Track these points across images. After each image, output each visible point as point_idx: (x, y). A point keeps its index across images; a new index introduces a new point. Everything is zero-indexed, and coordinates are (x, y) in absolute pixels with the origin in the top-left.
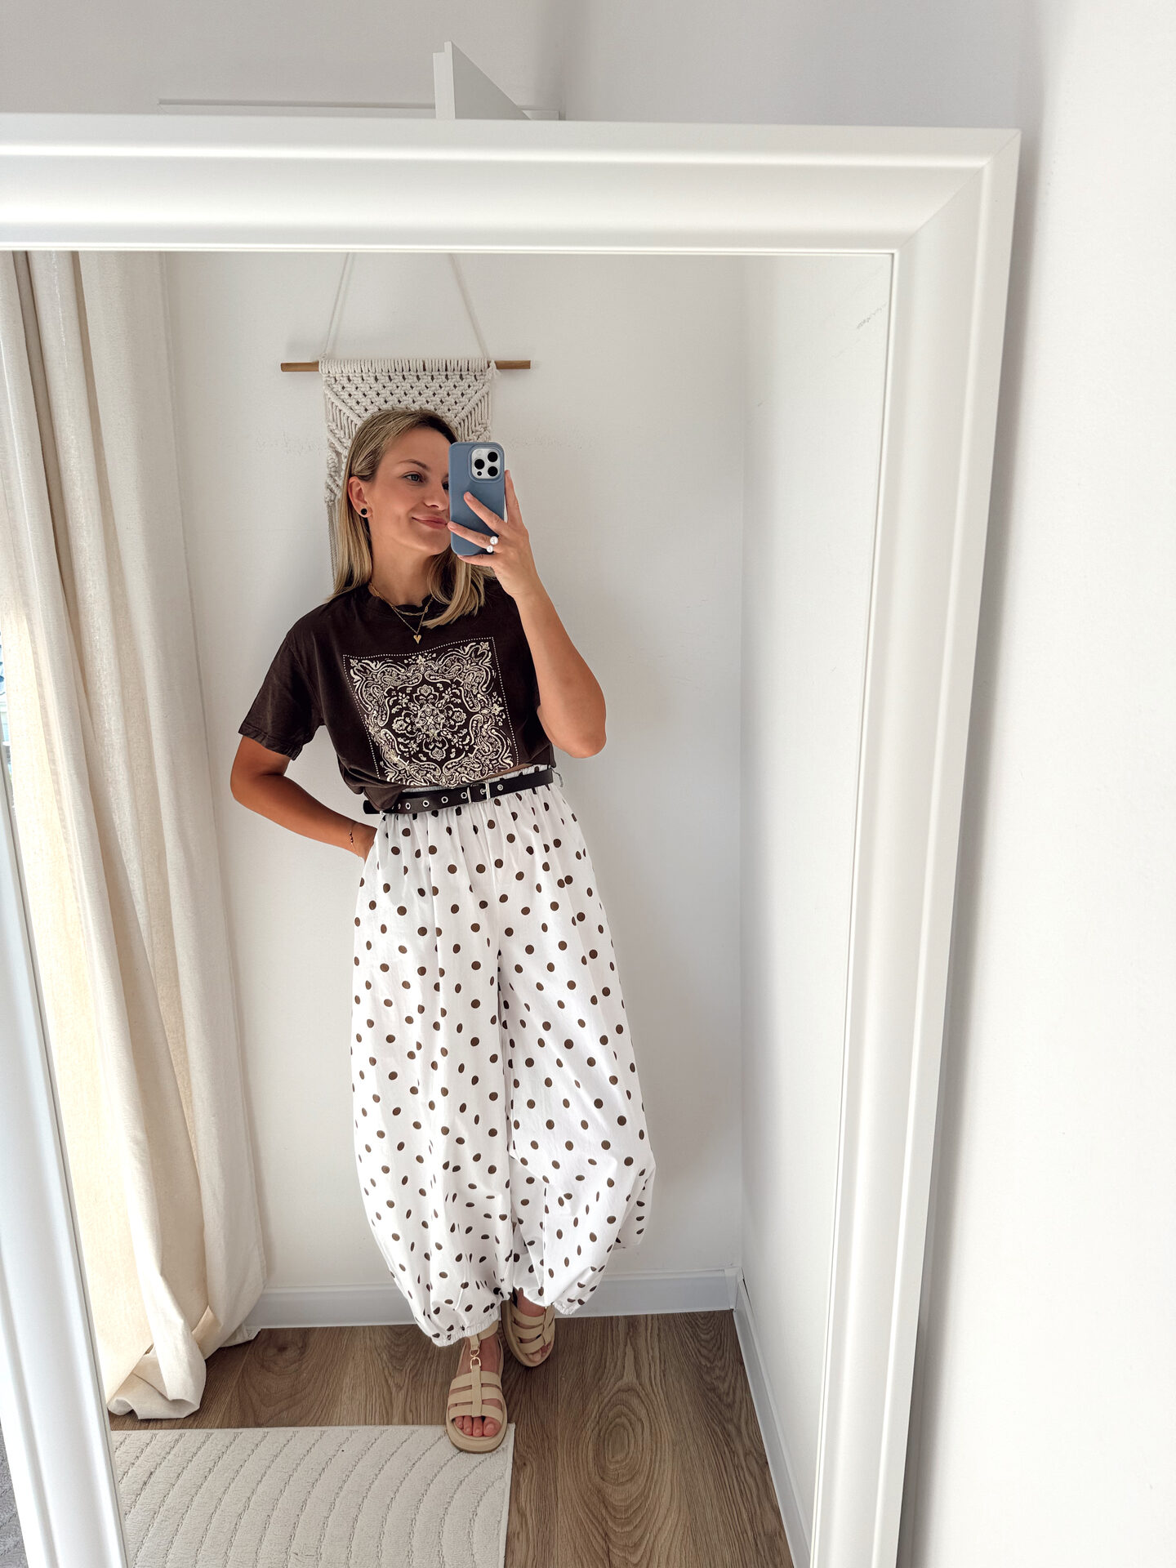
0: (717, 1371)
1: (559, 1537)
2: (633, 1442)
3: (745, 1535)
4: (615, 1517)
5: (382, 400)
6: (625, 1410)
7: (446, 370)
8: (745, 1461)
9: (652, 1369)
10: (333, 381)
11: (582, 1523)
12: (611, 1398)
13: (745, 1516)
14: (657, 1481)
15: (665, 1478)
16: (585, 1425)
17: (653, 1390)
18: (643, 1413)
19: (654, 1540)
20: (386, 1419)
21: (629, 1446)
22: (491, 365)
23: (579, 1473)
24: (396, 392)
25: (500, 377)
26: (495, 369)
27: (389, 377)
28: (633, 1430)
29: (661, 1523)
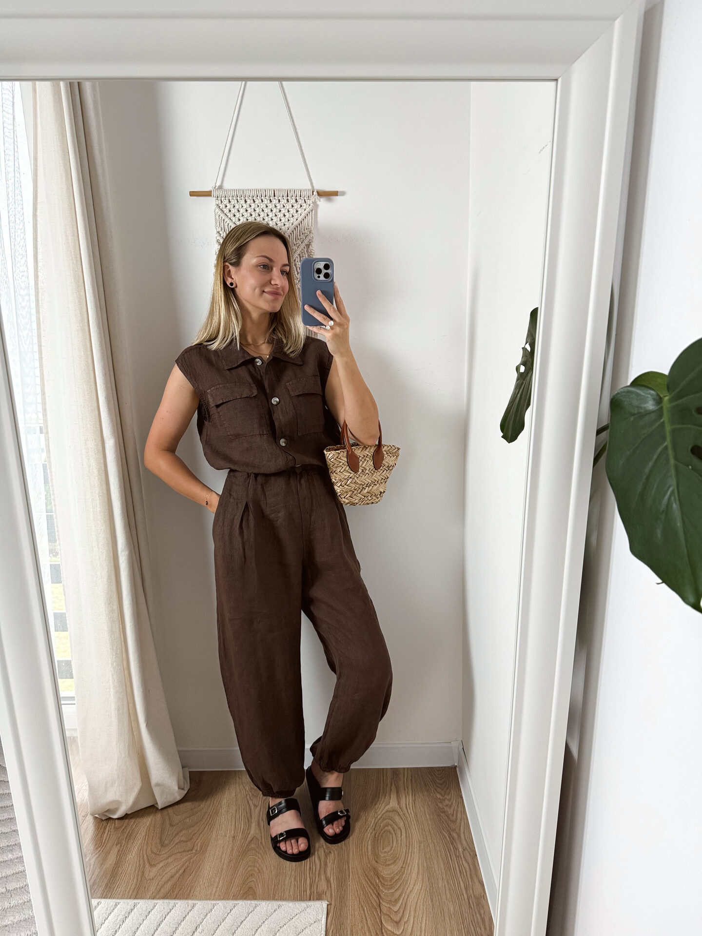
0: (447, 802)
1: (350, 895)
2: (395, 841)
3: (462, 896)
4: (384, 884)
5: (249, 215)
6: (391, 822)
7: (288, 196)
8: (463, 854)
9: (407, 800)
10: (220, 201)
11: (364, 887)
12: (383, 815)
14: (409, 864)
15: (414, 863)
16: (367, 831)
17: (408, 811)
18: (401, 825)
19: (408, 898)
20: (247, 825)
21: (392, 843)
22: (314, 193)
23: (363, 858)
24: (257, 209)
25: (320, 201)
26: (317, 196)
27: (254, 200)
28: (395, 834)
29: (411, 889)
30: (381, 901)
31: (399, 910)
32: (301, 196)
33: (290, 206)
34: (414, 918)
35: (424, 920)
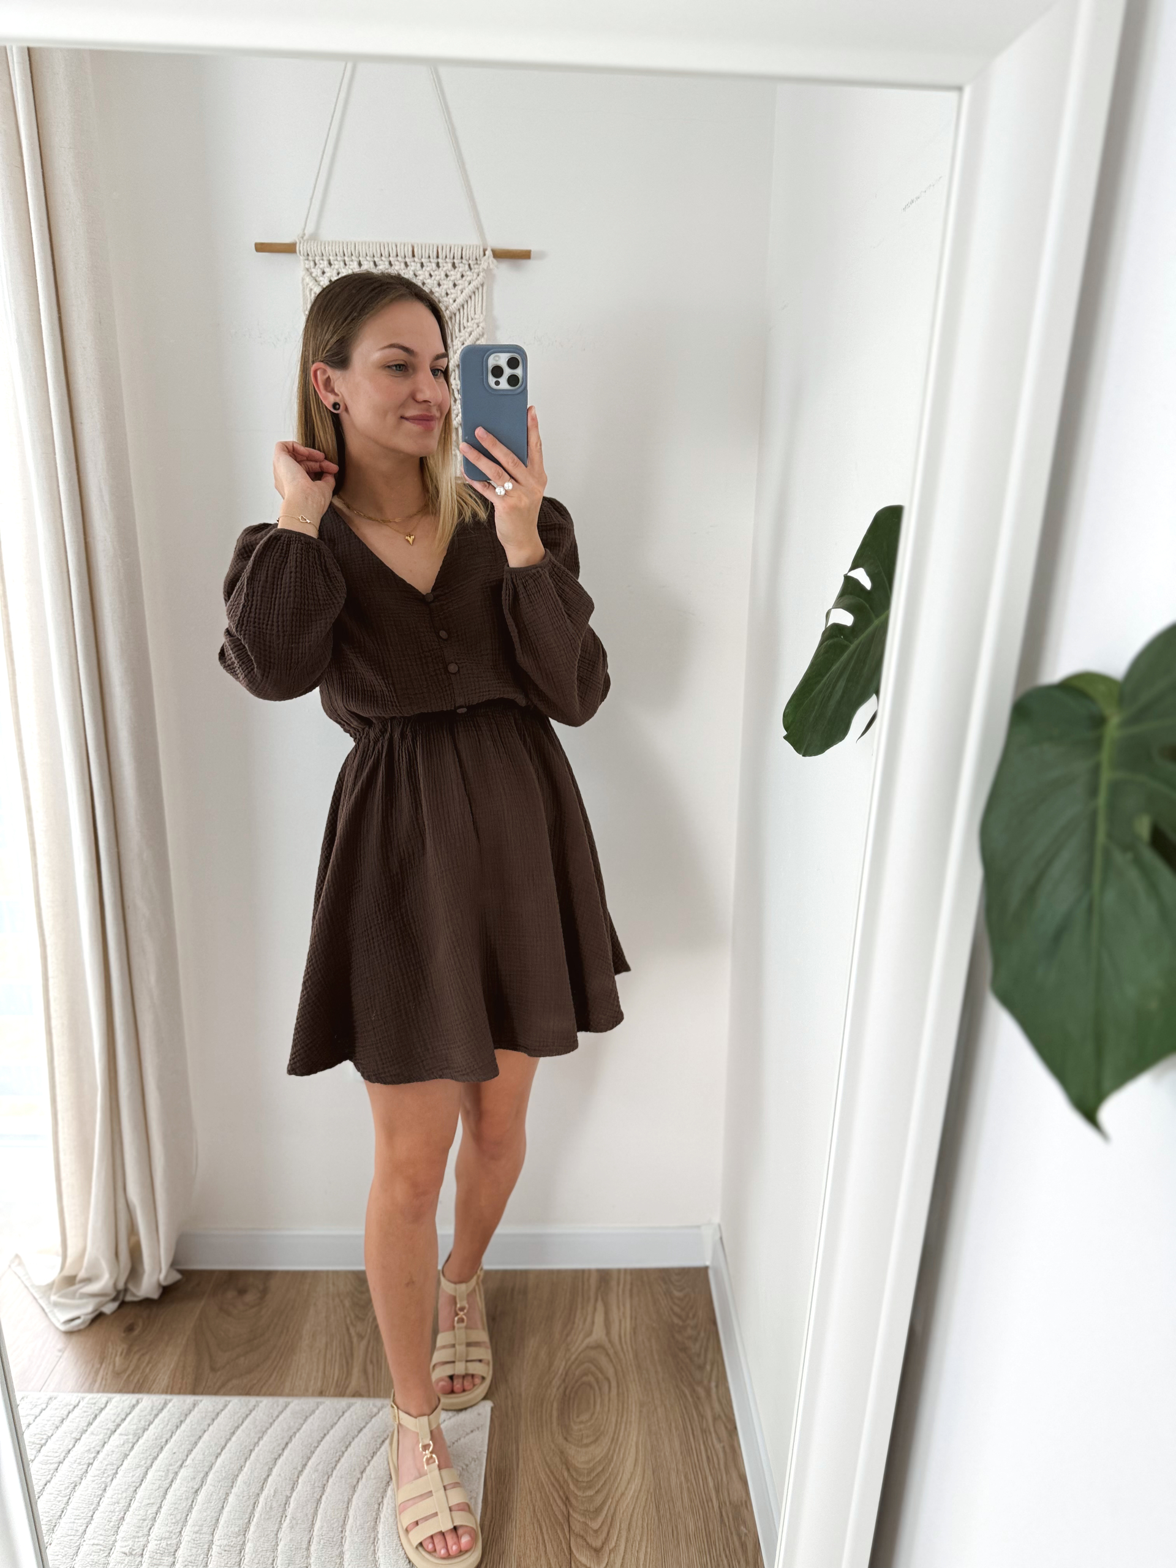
0: (690, 1332)
1: (519, 1500)
3: (710, 1504)
4: (577, 1481)
6: (593, 1369)
7: (438, 257)
8: (714, 1427)
9: (623, 1323)
10: (312, 264)
11: (542, 1483)
12: (579, 1354)
14: (621, 1445)
15: (630, 1440)
16: (551, 1382)
17: (622, 1348)
18: (611, 1372)
19: (616, 1506)
20: (345, 1369)
21: (595, 1407)
22: (487, 253)
23: (542, 1432)
25: (497, 268)
26: (492, 258)
28: (600, 1389)
29: (623, 1489)
30: (571, 1512)
31: (600, 1527)
32: (462, 258)
33: (443, 274)
34: (626, 1544)
35: (644, 1548)
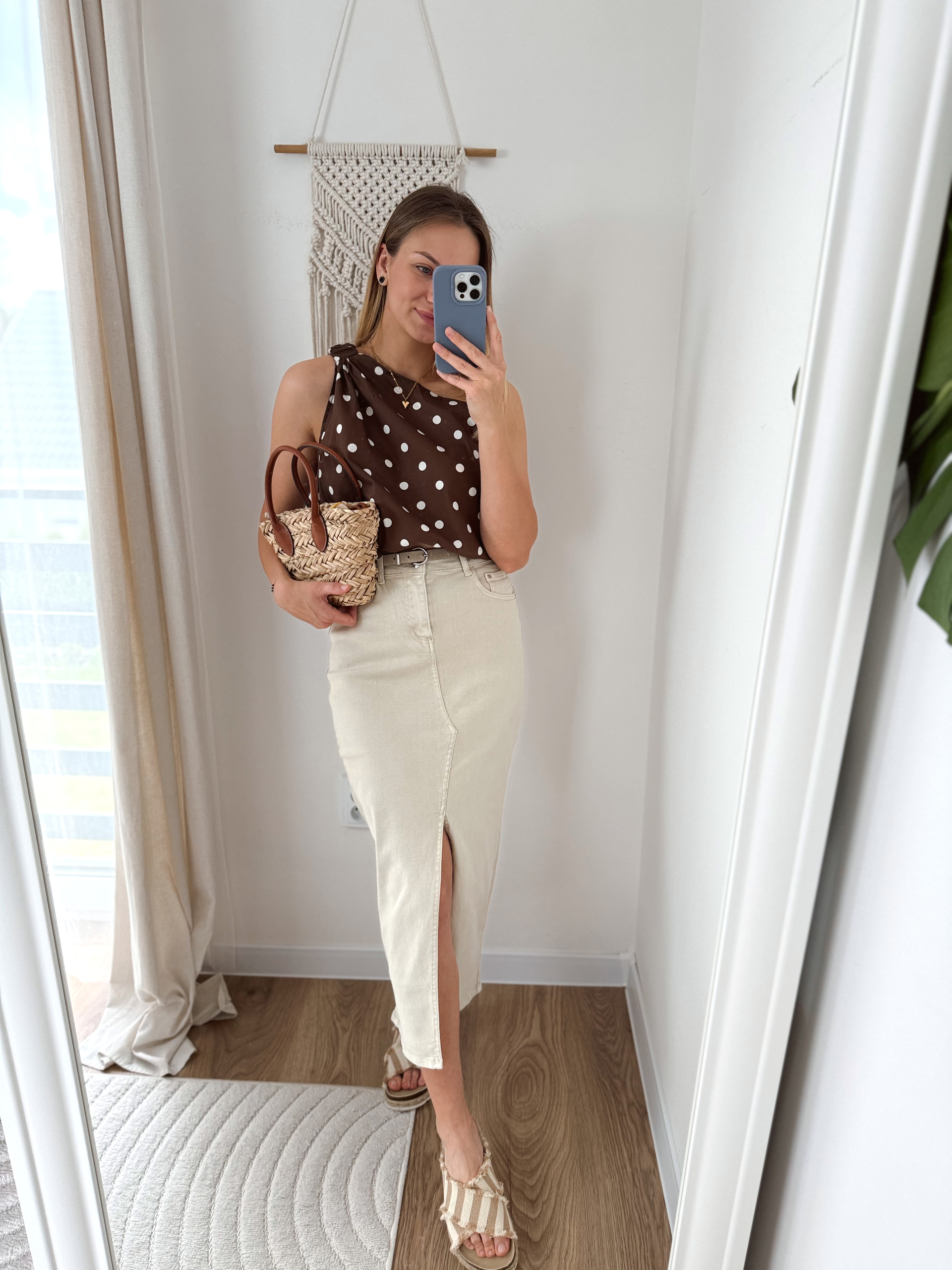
0: (609, 1035)
2: (535, 1088)
3: (624, 1170)
4: (517, 1148)
5: (362, 182)
6: (532, 1062)
7: (420, 156)
8: (629, 1111)
9: (555, 1029)
10: (319, 162)
12: (520, 1050)
13: (625, 1155)
14: (553, 1121)
15: (560, 1118)
16: (496, 1071)
17: (554, 1047)
18: (545, 1065)
19: (548, 1168)
20: (332, 1055)
21: (532, 1091)
22: (460, 151)
23: (489, 1109)
24: (374, 174)
25: (469, 164)
26: (464, 156)
27: (370, 160)
28: (536, 1078)
29: (554, 1155)
30: (512, 1171)
31: (535, 1184)
32: (440, 156)
33: (425, 170)
34: (556, 1198)
35: (570, 1202)
